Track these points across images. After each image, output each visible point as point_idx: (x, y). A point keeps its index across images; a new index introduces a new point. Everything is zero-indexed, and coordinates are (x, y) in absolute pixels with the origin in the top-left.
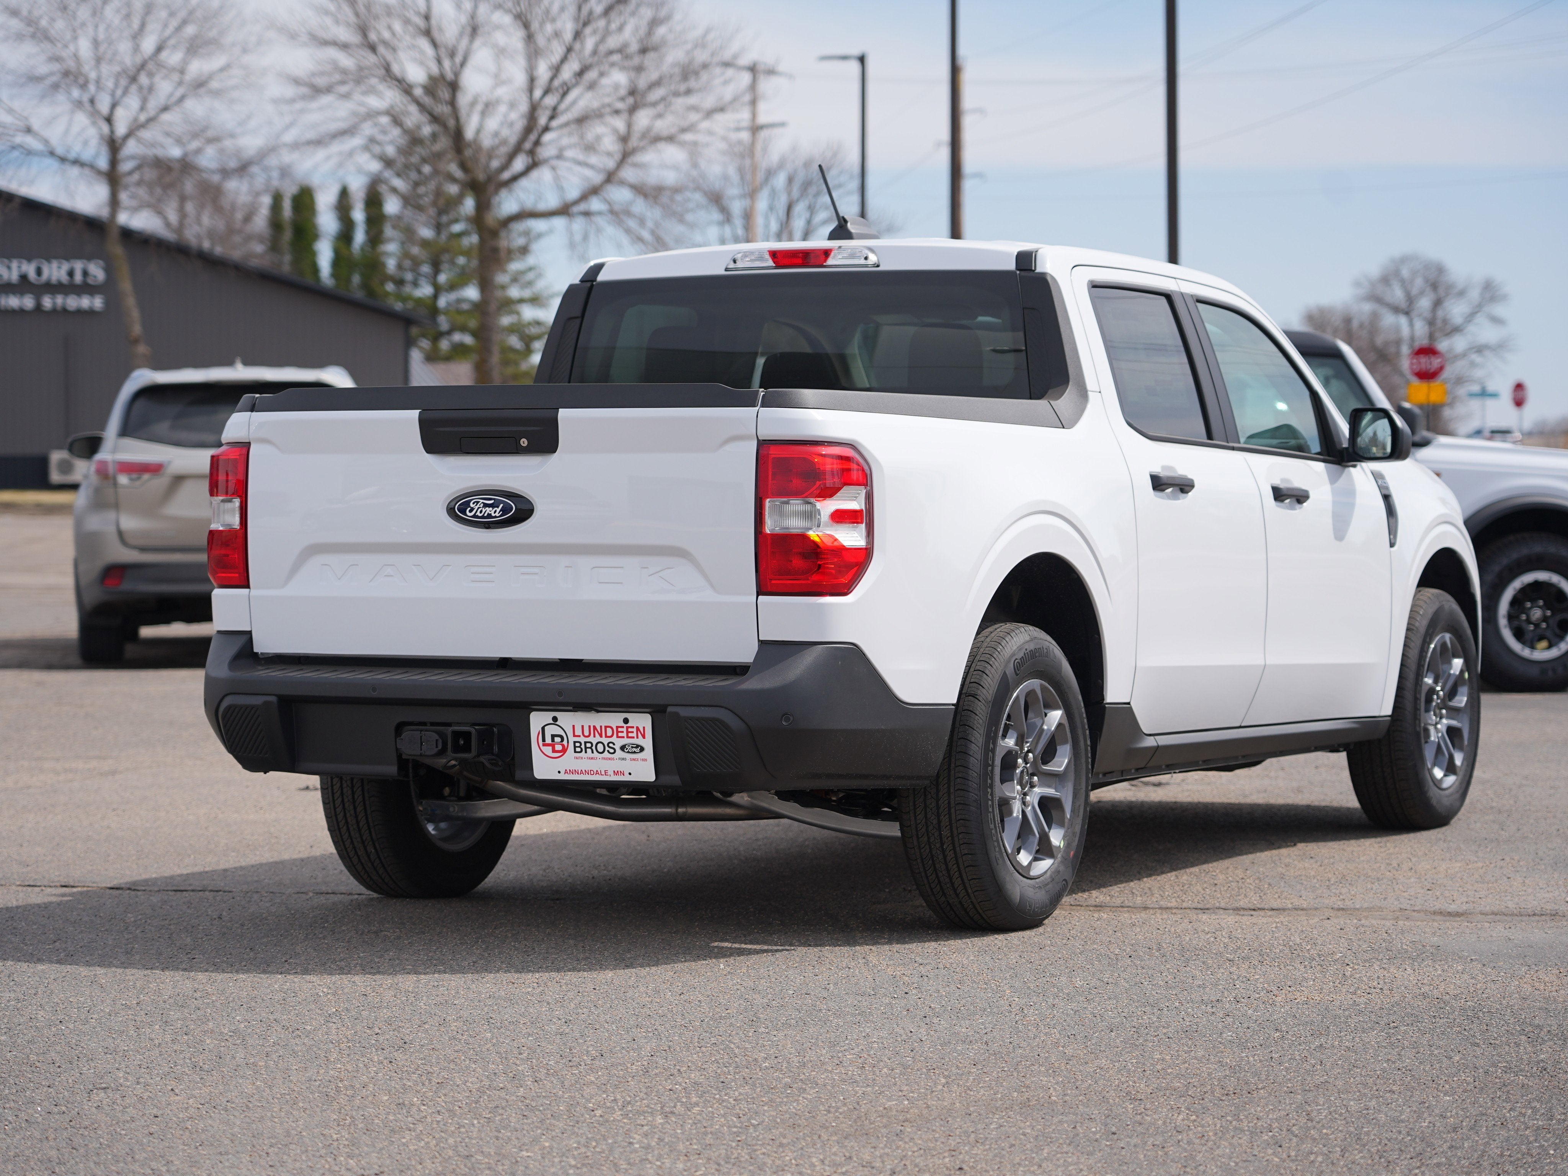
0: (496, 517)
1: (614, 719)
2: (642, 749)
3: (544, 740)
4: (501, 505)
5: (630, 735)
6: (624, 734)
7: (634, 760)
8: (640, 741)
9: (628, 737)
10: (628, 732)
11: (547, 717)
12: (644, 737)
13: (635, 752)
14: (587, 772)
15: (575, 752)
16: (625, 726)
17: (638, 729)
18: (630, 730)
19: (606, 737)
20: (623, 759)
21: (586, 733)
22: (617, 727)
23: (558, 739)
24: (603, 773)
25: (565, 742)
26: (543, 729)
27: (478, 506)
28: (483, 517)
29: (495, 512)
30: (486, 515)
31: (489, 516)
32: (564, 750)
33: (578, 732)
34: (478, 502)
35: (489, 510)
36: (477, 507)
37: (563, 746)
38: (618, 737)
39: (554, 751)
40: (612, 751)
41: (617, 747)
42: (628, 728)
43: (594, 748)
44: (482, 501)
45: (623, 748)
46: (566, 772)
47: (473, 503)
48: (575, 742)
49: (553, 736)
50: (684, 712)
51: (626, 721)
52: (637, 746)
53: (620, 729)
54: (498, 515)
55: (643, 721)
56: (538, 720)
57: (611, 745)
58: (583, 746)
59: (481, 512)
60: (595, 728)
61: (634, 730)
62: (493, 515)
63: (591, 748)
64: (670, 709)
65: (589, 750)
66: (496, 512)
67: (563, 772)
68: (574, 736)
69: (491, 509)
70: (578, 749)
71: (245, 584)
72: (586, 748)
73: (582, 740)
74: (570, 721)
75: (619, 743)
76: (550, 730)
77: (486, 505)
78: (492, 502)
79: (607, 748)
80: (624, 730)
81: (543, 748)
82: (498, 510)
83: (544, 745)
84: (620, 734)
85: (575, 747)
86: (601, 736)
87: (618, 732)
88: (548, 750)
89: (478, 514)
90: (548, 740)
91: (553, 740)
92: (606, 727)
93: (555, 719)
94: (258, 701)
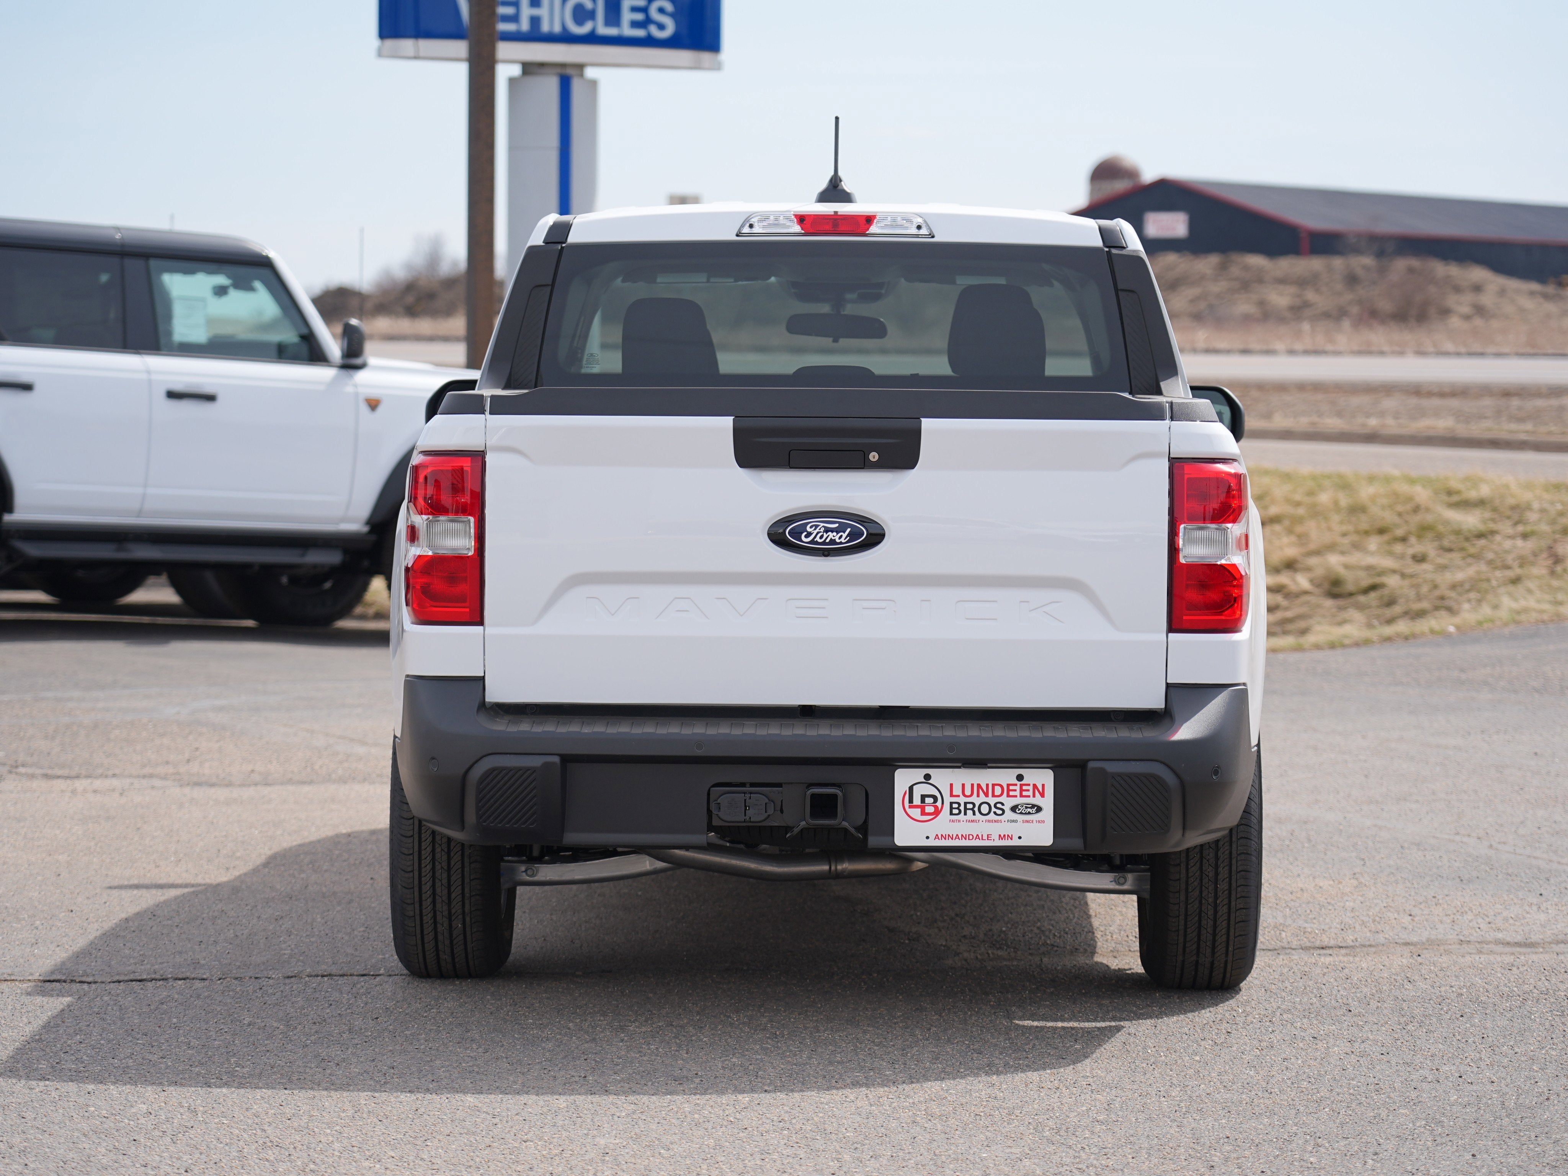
0: (841, 543)
1: (1006, 776)
2: (1039, 809)
3: (911, 801)
4: (849, 530)
5: (1024, 793)
6: (1018, 793)
7: (1027, 822)
8: (1038, 800)
9: (1021, 796)
10: (1022, 790)
11: (917, 774)
12: (1042, 795)
13: (1029, 813)
14: (964, 837)
15: (951, 814)
16: (1019, 783)
17: (1035, 786)
18: (1024, 788)
19: (993, 796)
20: (1013, 821)
21: (968, 792)
22: (1008, 785)
23: (929, 800)
24: (985, 837)
25: (939, 804)
26: (911, 788)
27: (817, 530)
28: (824, 543)
29: (840, 537)
30: (828, 541)
31: (832, 542)
32: (937, 812)
33: (957, 791)
34: (817, 526)
35: (831, 535)
36: (815, 532)
37: (936, 807)
38: (1008, 796)
39: (923, 813)
40: (1000, 812)
41: (1007, 808)
42: (1021, 785)
43: (976, 809)
44: (822, 524)
45: (1014, 809)
46: (937, 837)
47: (811, 527)
48: (951, 803)
49: (923, 797)
50: (1112, 768)
51: (1020, 778)
52: (1033, 806)
53: (1011, 788)
54: (843, 541)
55: (1044, 778)
56: (903, 779)
57: (999, 805)
58: (962, 808)
59: (821, 537)
60: (979, 786)
61: (1031, 788)
62: (838, 541)
63: (972, 809)
64: (1091, 765)
65: (970, 812)
66: (842, 538)
67: (932, 837)
68: (952, 795)
69: (835, 534)
70: (955, 811)
71: (478, 619)
72: (966, 809)
73: (962, 800)
75: (1009, 803)
76: (918, 792)
77: (827, 530)
78: (837, 525)
79: (993, 809)
80: (1018, 788)
81: (909, 811)
82: (844, 535)
83: (910, 807)
84: (1011, 793)
85: (951, 808)
86: (986, 795)
87: (1009, 790)
88: (916, 813)
89: (818, 539)
90: (917, 801)
91: (923, 801)
92: (994, 785)
93: (927, 777)
94: (536, 762)
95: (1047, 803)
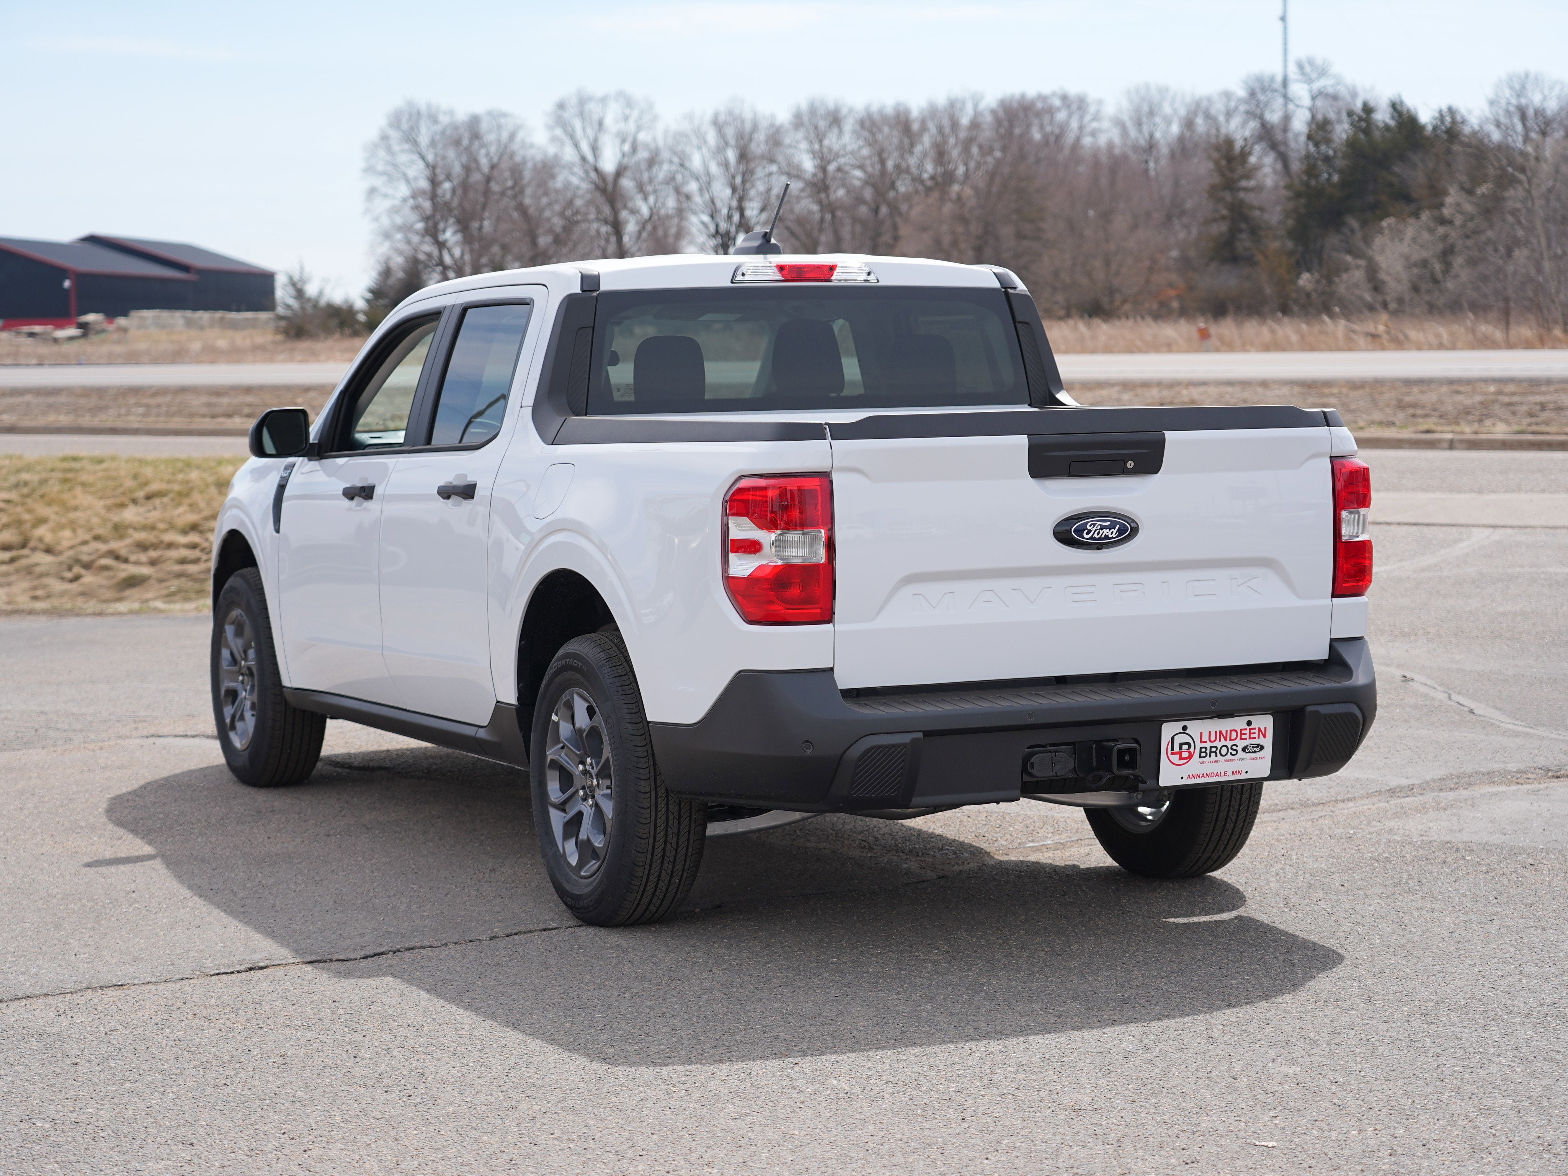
0: (1112, 538)
2: (1262, 748)
3: (1172, 749)
5: (1252, 736)
8: (1261, 741)
9: (1250, 738)
11: (1177, 726)
12: (1265, 736)
13: (1255, 752)
15: (1200, 757)
16: (1248, 728)
17: (1259, 729)
18: (1252, 731)
19: (1231, 740)
20: (1243, 759)
21: (1213, 739)
22: (1241, 730)
23: (1185, 747)
25: (1192, 750)
26: (1173, 738)
28: (1100, 539)
31: (1107, 537)
32: (1190, 757)
33: (1205, 738)
34: (1094, 525)
35: (1105, 531)
37: (1190, 752)
38: (1241, 739)
39: (1181, 758)
40: (1234, 752)
41: (1239, 749)
42: (1250, 729)
43: (1218, 752)
45: (1244, 749)
46: (1189, 777)
48: (1201, 748)
49: (1181, 745)
50: (1324, 710)
51: (1249, 723)
52: (1258, 745)
53: (1243, 732)
55: (1265, 722)
56: (1169, 730)
57: (1234, 747)
58: (1208, 752)
59: (1098, 534)
60: (1221, 732)
61: (1256, 731)
63: (1215, 752)
64: (1310, 709)
65: (1213, 754)
66: (1113, 533)
68: (1201, 742)
72: (1211, 752)
73: (1208, 745)
74: (1197, 728)
75: (1241, 744)
76: (1179, 740)
78: (1109, 523)
79: (1230, 751)
80: (1247, 732)
81: (1171, 757)
82: (1115, 531)
83: (1172, 754)
85: (1201, 752)
87: (1241, 734)
88: (1175, 758)
89: (1095, 535)
90: (1177, 749)
91: (1181, 748)
92: (1231, 731)
93: (1185, 728)
95: (1268, 742)
